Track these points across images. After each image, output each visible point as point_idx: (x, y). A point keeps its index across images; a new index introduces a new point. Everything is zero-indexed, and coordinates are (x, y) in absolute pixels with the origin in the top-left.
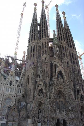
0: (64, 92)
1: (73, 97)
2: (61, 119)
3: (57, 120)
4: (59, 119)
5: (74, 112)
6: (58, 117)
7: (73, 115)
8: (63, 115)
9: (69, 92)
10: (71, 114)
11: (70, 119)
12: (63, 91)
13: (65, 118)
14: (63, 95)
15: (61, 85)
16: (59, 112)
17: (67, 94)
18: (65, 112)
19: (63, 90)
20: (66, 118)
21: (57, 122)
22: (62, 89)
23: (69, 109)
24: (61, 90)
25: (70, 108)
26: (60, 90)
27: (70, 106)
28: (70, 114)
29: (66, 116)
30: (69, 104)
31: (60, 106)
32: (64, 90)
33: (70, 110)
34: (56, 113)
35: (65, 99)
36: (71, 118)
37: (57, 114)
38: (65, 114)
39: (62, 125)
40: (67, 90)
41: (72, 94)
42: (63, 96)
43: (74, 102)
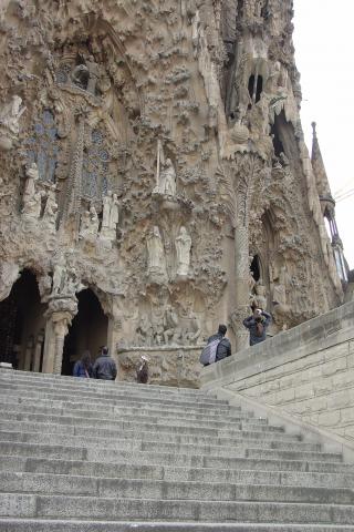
0: (131, 51)
1: (213, 103)
2: (59, 270)
4: (45, 265)
5: (194, 233)
6: (39, 252)
7: (184, 257)
8: (89, 246)
9: (184, 50)
10: (170, 250)
11: (155, 288)
12: (131, 37)
13: (101, 269)
14: (119, 76)
16: (52, 204)
17: (160, 63)
18: (111, 219)
19: (125, 26)
20: (113, 279)
21: (17, 285)
22: (124, 14)
24: (109, 25)
25: (166, 185)
27: (171, 171)
28: (156, 248)
29: (114, 255)
30: (160, 156)
31: (71, 154)
32: (140, 28)
33: (167, 211)
34: (21, 206)
35: (136, 114)
36: (159, 280)
37: (32, 215)
38: (108, 237)
39: (63, 331)
40: (161, 30)
41: (204, 73)
42: (118, 89)
43: (212, 145)
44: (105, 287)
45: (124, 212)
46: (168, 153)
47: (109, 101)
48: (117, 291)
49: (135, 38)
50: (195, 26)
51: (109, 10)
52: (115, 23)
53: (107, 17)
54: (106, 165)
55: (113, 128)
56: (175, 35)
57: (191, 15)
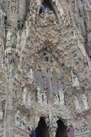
0: (58, 47)
1: (84, 55)
2: (50, 116)
3: (38, 120)
4: (46, 115)
5: (87, 95)
6: (44, 111)
7: (86, 103)
8: (57, 106)
9: (73, 43)
10: (81, 102)
11: (79, 115)
12: (57, 44)
13: (62, 113)
14: (56, 55)
15: (51, 28)
16: (45, 97)
17: (67, 48)
18: (62, 97)
19: (55, 41)
21: (39, 123)
22: (54, 38)
23: (74, 85)
24: (51, 42)
25: (76, 83)
26: (46, 42)
27: (77, 79)
28: (77, 103)
29: (65, 108)
30: (73, 75)
31: (47, 81)
32: (59, 40)
33: (78, 91)
34: (37, 99)
35: (63, 65)
36: (79, 112)
37: (40, 101)
38: (62, 103)
40: (65, 39)
41: (80, 48)
42: (57, 59)
43: (87, 68)
44: (64, 118)
45: (65, 94)
46: (75, 74)
47: (55, 63)
48: (68, 118)
49: (58, 43)
50: (74, 35)
51: (50, 38)
52: (52, 41)
53: (50, 40)
54: (57, 82)
55: (58, 70)
56: (69, 39)
57: (72, 32)
